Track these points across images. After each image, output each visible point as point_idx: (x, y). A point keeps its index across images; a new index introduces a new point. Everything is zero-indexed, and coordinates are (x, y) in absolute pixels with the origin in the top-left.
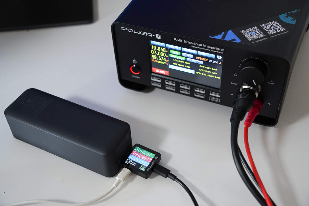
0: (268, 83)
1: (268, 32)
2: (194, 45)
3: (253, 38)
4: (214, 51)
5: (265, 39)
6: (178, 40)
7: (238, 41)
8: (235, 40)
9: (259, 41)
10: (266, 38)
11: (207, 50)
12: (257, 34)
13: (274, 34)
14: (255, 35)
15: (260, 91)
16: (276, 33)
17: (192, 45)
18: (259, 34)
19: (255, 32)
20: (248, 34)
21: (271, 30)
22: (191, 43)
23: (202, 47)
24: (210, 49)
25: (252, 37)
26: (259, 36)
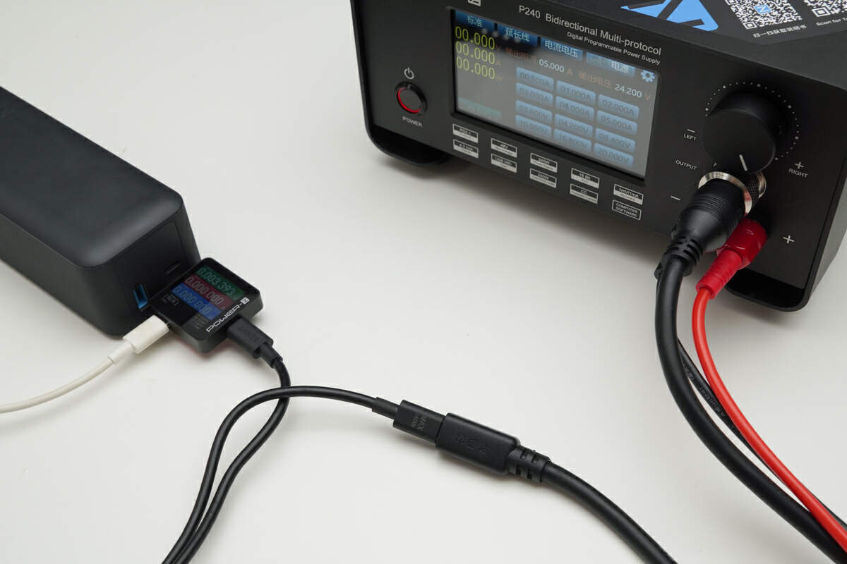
0: (791, 170)
1: (813, 10)
2: (574, 32)
3: (759, 23)
4: (633, 55)
5: (796, 28)
6: (531, 10)
7: (710, 25)
8: (700, 22)
9: (777, 32)
10: (803, 27)
11: (613, 48)
12: (776, 13)
13: (832, 15)
14: (768, 15)
15: (760, 196)
16: (840, 12)
17: (569, 29)
18: (782, 13)
19: (771, 5)
20: (746, 9)
21: (825, 4)
22: (567, 24)
23: (598, 39)
24: (621, 46)
25: (756, 19)
26: (782, 18)
